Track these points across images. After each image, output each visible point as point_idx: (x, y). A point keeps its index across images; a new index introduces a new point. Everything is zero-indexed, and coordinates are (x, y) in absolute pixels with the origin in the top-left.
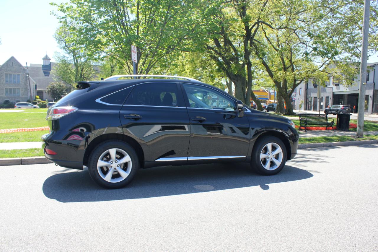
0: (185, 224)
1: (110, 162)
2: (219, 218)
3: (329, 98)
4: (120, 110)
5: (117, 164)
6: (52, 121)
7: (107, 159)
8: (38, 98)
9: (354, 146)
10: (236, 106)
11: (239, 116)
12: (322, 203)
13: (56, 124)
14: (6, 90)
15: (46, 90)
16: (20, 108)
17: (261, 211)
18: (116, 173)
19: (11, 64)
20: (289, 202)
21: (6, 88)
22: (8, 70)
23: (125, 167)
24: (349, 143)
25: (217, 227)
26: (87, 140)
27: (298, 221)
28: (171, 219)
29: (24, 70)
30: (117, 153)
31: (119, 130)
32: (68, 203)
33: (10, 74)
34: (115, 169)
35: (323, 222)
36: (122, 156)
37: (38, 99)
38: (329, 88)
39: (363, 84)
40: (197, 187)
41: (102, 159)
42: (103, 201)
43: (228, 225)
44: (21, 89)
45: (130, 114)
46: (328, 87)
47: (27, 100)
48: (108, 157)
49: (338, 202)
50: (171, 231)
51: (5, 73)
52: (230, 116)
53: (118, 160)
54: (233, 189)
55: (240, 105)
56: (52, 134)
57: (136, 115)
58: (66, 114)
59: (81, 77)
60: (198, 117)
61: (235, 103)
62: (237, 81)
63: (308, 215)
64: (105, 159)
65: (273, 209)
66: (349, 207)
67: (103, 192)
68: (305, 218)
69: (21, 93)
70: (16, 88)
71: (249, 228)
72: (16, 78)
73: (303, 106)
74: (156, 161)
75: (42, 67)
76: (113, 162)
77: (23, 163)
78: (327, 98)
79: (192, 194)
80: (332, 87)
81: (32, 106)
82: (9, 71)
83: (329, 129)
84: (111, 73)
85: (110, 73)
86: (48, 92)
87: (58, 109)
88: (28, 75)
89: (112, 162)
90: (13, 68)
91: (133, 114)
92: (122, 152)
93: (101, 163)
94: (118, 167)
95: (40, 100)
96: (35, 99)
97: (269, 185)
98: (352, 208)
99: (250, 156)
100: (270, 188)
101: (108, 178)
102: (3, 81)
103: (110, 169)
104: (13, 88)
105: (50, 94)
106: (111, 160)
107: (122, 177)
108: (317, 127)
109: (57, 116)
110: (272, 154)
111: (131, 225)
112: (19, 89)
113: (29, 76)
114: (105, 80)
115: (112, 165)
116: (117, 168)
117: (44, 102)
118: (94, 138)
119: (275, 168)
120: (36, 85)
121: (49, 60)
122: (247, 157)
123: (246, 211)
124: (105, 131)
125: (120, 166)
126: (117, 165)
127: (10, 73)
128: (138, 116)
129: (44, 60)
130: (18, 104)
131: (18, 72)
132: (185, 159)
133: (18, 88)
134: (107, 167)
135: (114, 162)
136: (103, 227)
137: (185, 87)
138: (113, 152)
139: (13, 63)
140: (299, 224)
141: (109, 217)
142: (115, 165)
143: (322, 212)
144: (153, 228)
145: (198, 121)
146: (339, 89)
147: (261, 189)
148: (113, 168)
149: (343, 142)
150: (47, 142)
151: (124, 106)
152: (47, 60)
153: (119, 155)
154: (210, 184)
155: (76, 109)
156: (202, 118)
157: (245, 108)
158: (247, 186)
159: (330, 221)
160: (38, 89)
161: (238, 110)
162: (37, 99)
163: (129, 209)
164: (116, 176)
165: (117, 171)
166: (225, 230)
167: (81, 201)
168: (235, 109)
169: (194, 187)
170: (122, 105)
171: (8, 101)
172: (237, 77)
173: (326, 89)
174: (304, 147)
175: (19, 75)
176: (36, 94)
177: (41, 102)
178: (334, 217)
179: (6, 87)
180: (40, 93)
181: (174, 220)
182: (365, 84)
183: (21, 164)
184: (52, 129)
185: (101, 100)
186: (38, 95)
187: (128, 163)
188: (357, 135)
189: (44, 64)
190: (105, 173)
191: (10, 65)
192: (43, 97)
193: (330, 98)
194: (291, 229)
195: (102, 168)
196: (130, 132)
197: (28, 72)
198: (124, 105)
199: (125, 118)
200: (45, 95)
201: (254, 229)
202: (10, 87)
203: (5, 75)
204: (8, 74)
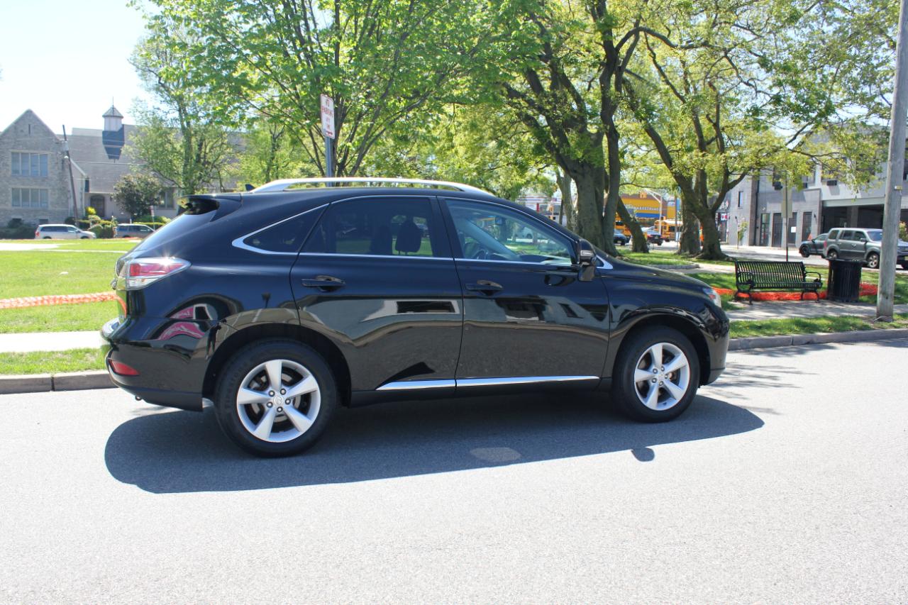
0: (447, 551)
1: (267, 392)
2: (530, 536)
3: (813, 215)
4: (293, 265)
5: (286, 396)
6: (128, 292)
7: (261, 385)
8: (92, 214)
9: (869, 344)
10: (577, 253)
11: (582, 279)
12: (782, 496)
13: (136, 302)
14: (13, 193)
15: (112, 193)
16: (49, 238)
17: (632, 519)
18: (283, 419)
19: (26, 130)
20: (702, 496)
21: (13, 189)
22: (19, 145)
23: (304, 404)
24: (857, 334)
25: (523, 559)
26: (212, 337)
27: (720, 546)
28: (413, 537)
29: (58, 143)
30: (285, 370)
31: (288, 315)
32: (167, 494)
33: (22, 154)
34: (280, 409)
35: (781, 547)
36: (296, 378)
37: (93, 216)
38: (813, 192)
39: (896, 187)
40: (479, 452)
41: (248, 387)
42: (250, 489)
43: (550, 555)
44: (50, 191)
45: (314, 276)
46: (810, 188)
47: (65, 218)
48: (263, 379)
49: (820, 496)
50: (413, 569)
51: (12, 150)
52: (561, 279)
53: (286, 388)
54: (567, 459)
55: (585, 253)
56: (127, 325)
57: (332, 278)
58: (161, 276)
59: (198, 161)
60: (482, 283)
61: (574, 248)
62: (583, 175)
63: (746, 531)
64: (255, 385)
65: (660, 513)
66: (847, 510)
67: (252, 465)
68: (739, 537)
69: (50, 200)
70: (38, 190)
71: (602, 563)
72: (39, 164)
73: (747, 235)
74: (378, 389)
75: (101, 135)
76: (274, 393)
77: (56, 386)
78: (807, 215)
79: (467, 471)
80: (820, 190)
81: (79, 232)
82: (21, 146)
83: (808, 299)
84: (273, 151)
85: (271, 151)
86: (118, 197)
87: (141, 265)
88: (68, 155)
89: (272, 393)
90: (29, 139)
91: (322, 275)
92: (297, 368)
93: (245, 396)
94: (288, 404)
95: (99, 218)
96: (84, 214)
97: (655, 448)
98: (855, 511)
99: (609, 375)
100: (656, 457)
101: (263, 431)
102: (8, 170)
103: (267, 408)
104: (32, 190)
105: (123, 203)
106: (270, 389)
107: (297, 429)
108: (779, 293)
109: (139, 282)
110: (663, 371)
111: (318, 552)
112: (46, 190)
113: (69, 160)
114: (256, 192)
115: (273, 400)
116: (284, 406)
117: (106, 224)
118: (229, 335)
119: (670, 404)
120: (87, 182)
121: (119, 119)
122: (601, 378)
123: (595, 519)
124: (258, 316)
125: (292, 402)
126: (283, 401)
127: (23, 151)
128: (337, 280)
129: (108, 119)
130: (44, 229)
131: (43, 150)
132: (450, 384)
133: (43, 187)
134: (260, 406)
135: (277, 393)
136: (250, 558)
137: (450, 207)
138: (274, 368)
139: (29, 126)
140: (723, 553)
141: (265, 532)
142: (279, 400)
143: (780, 521)
144: (370, 562)
145: (482, 291)
146: (838, 193)
147: (635, 459)
148: (275, 407)
149: (844, 334)
150: (115, 344)
151: (302, 256)
152: (113, 120)
153: (289, 375)
154: (510, 447)
155: (184, 265)
156: (493, 284)
157: (597, 259)
158: (600, 451)
159: (798, 544)
160: (92, 191)
161: (580, 263)
162: (90, 216)
163: (313, 511)
164: (283, 425)
165: (285, 415)
166: (542, 568)
167: (199, 489)
168: (574, 261)
169: (473, 452)
170: (296, 254)
171: (20, 220)
172: (582, 166)
173: (805, 193)
174: (745, 347)
175: (46, 155)
176: (88, 202)
177: (99, 222)
178: (808, 535)
179: (14, 186)
180: (97, 201)
181: (422, 540)
182: (899, 190)
183: (54, 389)
184: (128, 313)
185: (246, 242)
186: (92, 206)
187: (312, 395)
188: (879, 314)
189: (107, 129)
190: (256, 418)
191: (22, 131)
192: (103, 210)
193: (815, 216)
194: (703, 565)
195: (248, 407)
196: (317, 319)
197: (68, 150)
198: (301, 254)
199: (305, 285)
200: (110, 207)
201: (613, 566)
202: (23, 187)
203: (10, 155)
204: (18, 154)
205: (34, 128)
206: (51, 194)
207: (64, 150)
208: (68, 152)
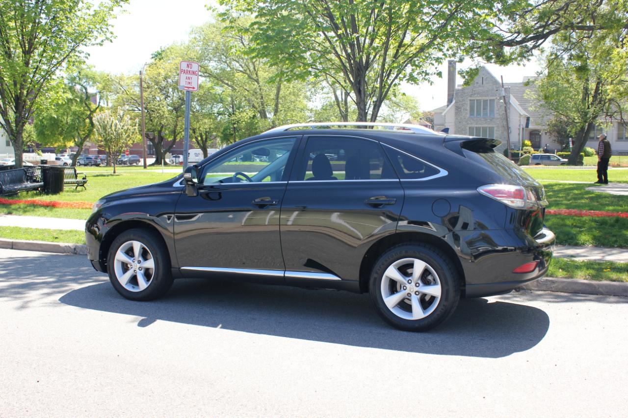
8: (527, 146)
15: (546, 128)
21: (470, 128)
22: (475, 93)
33: (477, 100)
37: (527, 148)
44: (495, 129)
51: (469, 98)
69: (495, 135)
70: (487, 127)
72: (489, 107)
82: (476, 95)
86: (551, 131)
88: (504, 99)
90: (482, 88)
95: (532, 149)
96: (520, 146)
102: (466, 113)
104: (483, 127)
105: (554, 136)
112: (493, 127)
120: (528, 119)
127: (478, 98)
131: (491, 96)
133: (490, 126)
139: (483, 78)
160: (531, 127)
175: (494, 100)
176: (527, 136)
177: (529, 153)
179: (470, 126)
180: (534, 136)
186: (530, 140)
191: (477, 83)
192: (540, 142)
197: (504, 95)
200: (546, 140)
202: (476, 126)
203: (469, 102)
204: (474, 100)
205: (486, 80)
206: (496, 130)
207: (501, 95)
208: (504, 96)
